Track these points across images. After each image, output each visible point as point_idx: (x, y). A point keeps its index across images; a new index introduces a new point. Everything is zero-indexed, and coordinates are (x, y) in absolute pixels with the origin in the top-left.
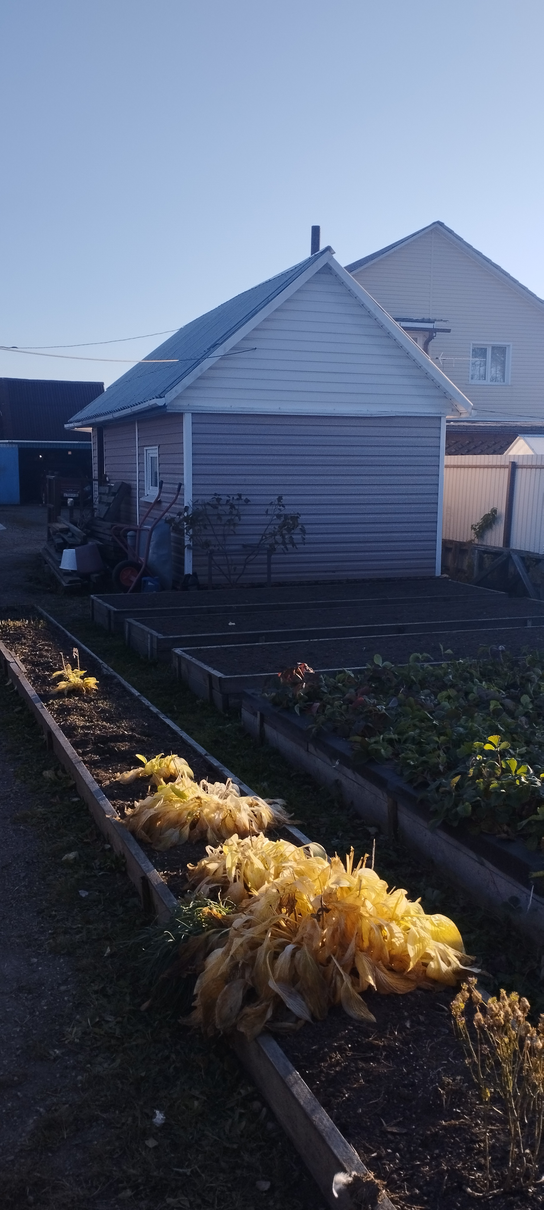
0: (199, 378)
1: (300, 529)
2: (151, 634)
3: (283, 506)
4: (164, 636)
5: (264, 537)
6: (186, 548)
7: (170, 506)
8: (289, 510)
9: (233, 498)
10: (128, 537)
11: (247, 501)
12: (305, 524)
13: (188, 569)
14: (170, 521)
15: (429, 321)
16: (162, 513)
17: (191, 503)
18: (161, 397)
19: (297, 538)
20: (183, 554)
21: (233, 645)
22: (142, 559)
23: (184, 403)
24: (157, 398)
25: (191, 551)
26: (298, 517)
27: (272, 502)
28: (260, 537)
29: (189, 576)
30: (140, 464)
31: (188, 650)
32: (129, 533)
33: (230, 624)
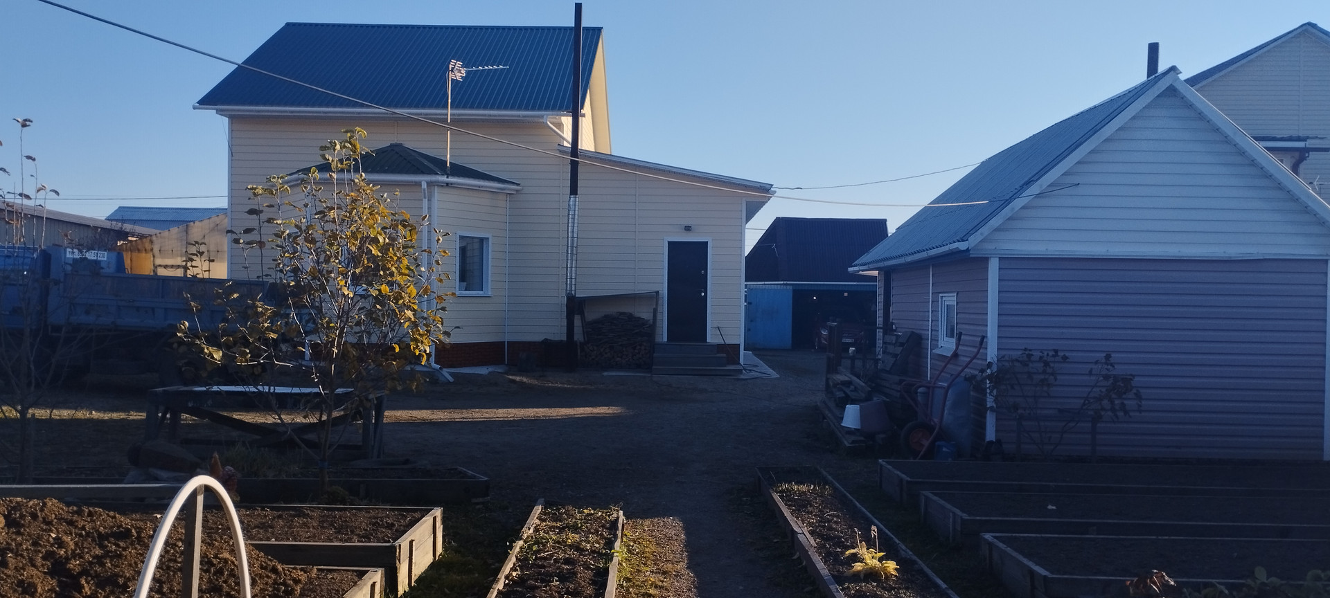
0: (1010, 219)
1: (1135, 394)
2: (954, 514)
3: (1112, 365)
4: (969, 516)
5: (1087, 402)
6: (988, 412)
7: (970, 362)
8: (1119, 370)
9: (1048, 355)
10: (919, 394)
11: (1065, 358)
12: (1141, 387)
13: (990, 435)
14: (969, 379)
15: (1299, 139)
16: (960, 369)
17: (996, 359)
18: (963, 241)
19: (1131, 403)
20: (985, 418)
21: (1056, 536)
22: (935, 420)
23: (989, 247)
24: (959, 241)
25: (995, 414)
26: (1131, 379)
27: (1097, 361)
28: (1082, 401)
29: (991, 443)
30: (934, 312)
31: (1001, 537)
32: (920, 390)
33: (1050, 507)
